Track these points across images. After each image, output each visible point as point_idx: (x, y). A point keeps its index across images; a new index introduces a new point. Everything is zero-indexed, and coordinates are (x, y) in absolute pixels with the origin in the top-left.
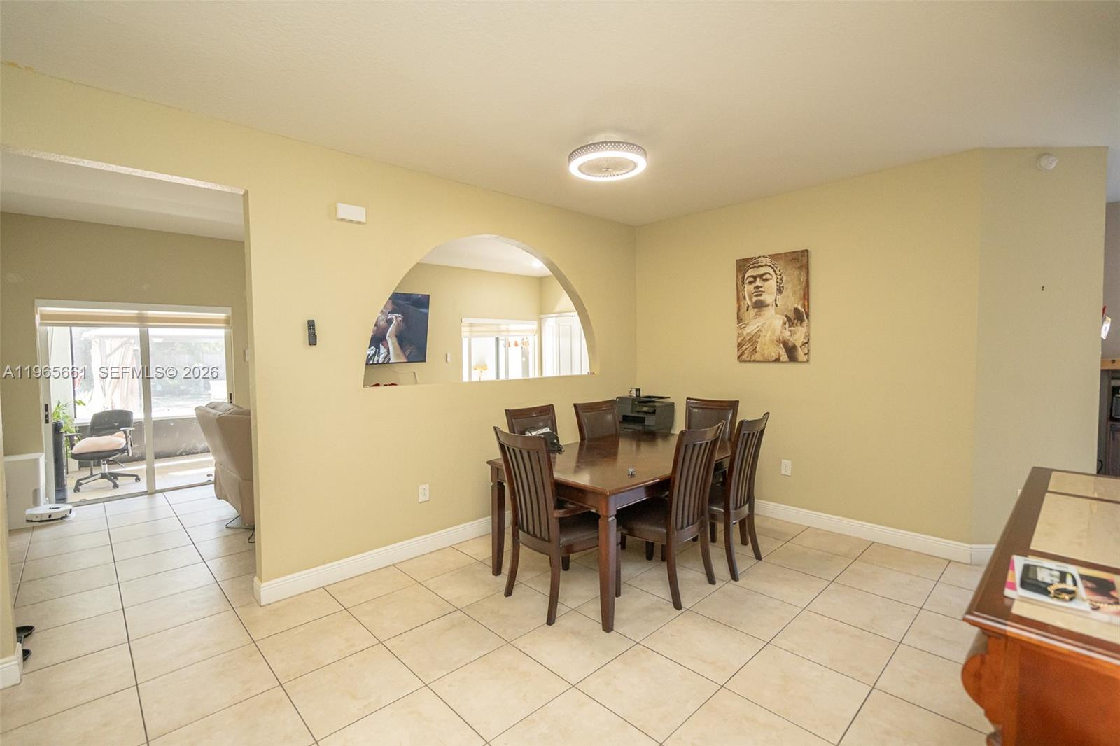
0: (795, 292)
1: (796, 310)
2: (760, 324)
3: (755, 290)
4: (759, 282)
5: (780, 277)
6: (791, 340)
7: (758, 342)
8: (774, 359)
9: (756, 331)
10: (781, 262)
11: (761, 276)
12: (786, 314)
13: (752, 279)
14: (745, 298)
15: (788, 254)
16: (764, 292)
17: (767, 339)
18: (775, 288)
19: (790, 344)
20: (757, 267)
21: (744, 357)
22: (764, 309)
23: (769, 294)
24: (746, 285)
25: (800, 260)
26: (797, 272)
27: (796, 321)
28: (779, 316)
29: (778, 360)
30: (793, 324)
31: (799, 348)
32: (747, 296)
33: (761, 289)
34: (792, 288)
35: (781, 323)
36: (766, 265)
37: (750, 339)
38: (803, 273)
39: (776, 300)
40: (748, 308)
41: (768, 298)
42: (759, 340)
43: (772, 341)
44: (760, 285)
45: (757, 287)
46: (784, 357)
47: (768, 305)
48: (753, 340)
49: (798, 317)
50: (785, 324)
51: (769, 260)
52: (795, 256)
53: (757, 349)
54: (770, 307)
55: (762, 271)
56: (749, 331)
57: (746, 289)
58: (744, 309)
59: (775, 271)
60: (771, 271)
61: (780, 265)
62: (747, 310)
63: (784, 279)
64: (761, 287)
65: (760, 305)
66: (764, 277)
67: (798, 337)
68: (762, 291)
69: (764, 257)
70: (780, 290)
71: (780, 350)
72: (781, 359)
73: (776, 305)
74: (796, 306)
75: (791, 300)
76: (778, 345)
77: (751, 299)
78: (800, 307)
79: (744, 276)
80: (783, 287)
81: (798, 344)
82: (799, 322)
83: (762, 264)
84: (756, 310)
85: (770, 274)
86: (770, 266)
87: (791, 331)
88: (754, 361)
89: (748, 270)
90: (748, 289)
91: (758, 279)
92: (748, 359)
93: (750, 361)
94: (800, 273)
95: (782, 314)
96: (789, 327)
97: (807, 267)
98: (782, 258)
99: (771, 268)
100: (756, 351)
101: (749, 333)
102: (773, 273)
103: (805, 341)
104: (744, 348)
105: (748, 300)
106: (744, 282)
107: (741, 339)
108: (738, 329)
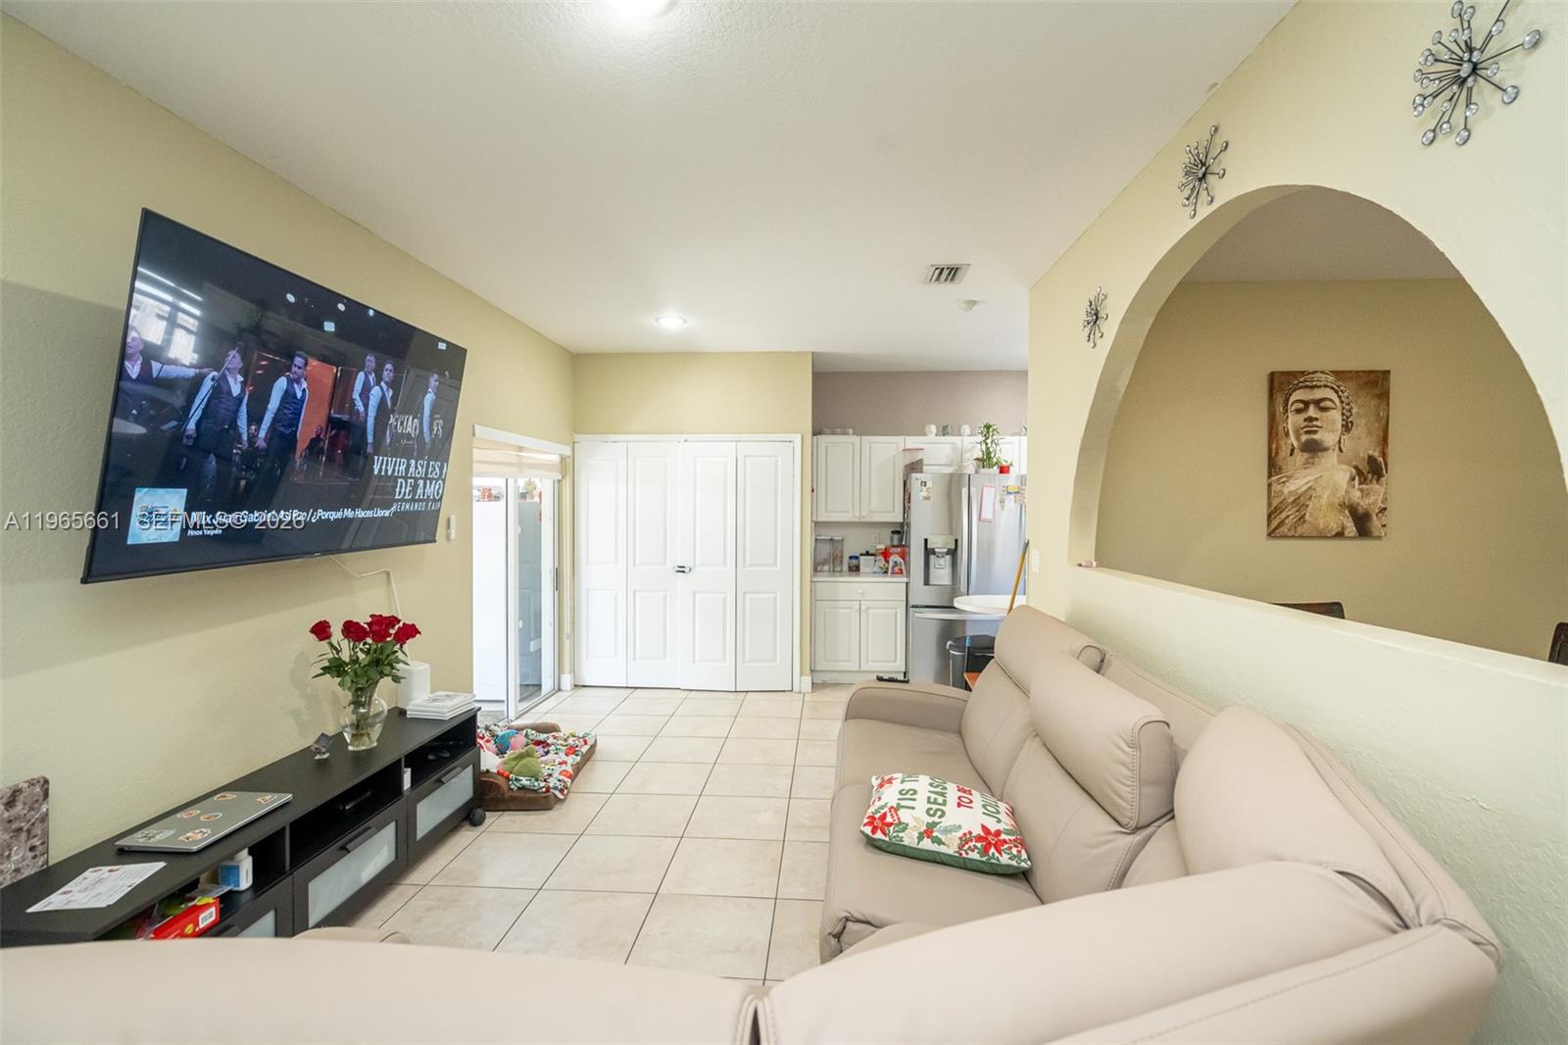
0: (1369, 433)
1: (1371, 460)
2: (1313, 478)
3: (1306, 424)
4: (1312, 412)
5: (1347, 407)
6: (1361, 504)
7: (1307, 506)
8: (1334, 533)
9: (1304, 489)
10: (1350, 384)
11: (1317, 402)
12: (1354, 463)
13: (1301, 406)
14: (1287, 434)
15: (1361, 374)
16: (1321, 427)
17: (1324, 501)
18: (1339, 423)
19: (1361, 510)
20: (1312, 387)
21: (1284, 529)
22: (1320, 454)
23: (1329, 431)
24: (1290, 414)
25: (1376, 384)
26: (1374, 402)
27: (1370, 476)
28: (1344, 467)
29: (1340, 535)
30: (1365, 479)
31: (1374, 516)
32: (1291, 432)
33: (1315, 423)
34: (1366, 425)
35: (1347, 477)
36: (1326, 386)
37: (1294, 501)
38: (1383, 405)
39: (1339, 442)
40: (1292, 451)
41: (1327, 437)
42: (1311, 503)
43: (1331, 505)
44: (1314, 416)
45: (1310, 419)
46: (1351, 529)
47: (1326, 449)
48: (1300, 502)
49: (1373, 470)
50: (1353, 479)
51: (1331, 378)
52: (1373, 376)
53: (1307, 516)
54: (1331, 451)
55: (1318, 394)
56: (1293, 488)
57: (1289, 421)
58: (1285, 451)
59: (1340, 397)
60: (1334, 396)
61: (1349, 388)
62: (1291, 455)
63: (1354, 411)
64: (1316, 419)
65: (1313, 448)
66: (1322, 405)
67: (1370, 498)
68: (1318, 427)
69: (1322, 372)
70: (1347, 427)
71: (1345, 520)
72: (1346, 533)
73: (1340, 450)
74: (1371, 452)
75: (1363, 444)
76: (1341, 512)
77: (1298, 438)
78: (1376, 454)
79: (1287, 400)
80: (1352, 422)
81: (1374, 511)
82: (1375, 477)
83: (1319, 384)
84: (1306, 455)
85: (1331, 400)
86: (1332, 388)
87: (1361, 490)
88: (1301, 537)
89: (1295, 390)
90: (1293, 421)
91: (1312, 407)
92: (1290, 534)
93: (1293, 537)
94: (1379, 404)
95: (1349, 464)
96: (1360, 484)
97: (1388, 397)
98: (1352, 378)
99: (1333, 392)
100: (1304, 522)
101: (1291, 492)
102: (1337, 401)
103: (1383, 506)
104: (1283, 515)
105: (1292, 438)
106: (1287, 411)
107: (1275, 502)
108: (1270, 485)
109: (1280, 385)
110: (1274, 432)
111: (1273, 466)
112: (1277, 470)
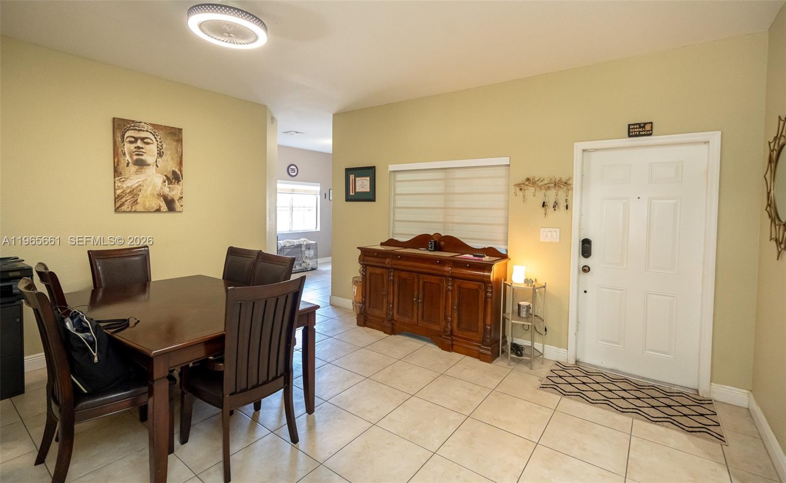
0: (173, 159)
1: (174, 172)
2: (141, 180)
3: (136, 150)
4: (139, 143)
5: (160, 144)
6: (169, 195)
7: (139, 195)
8: (155, 209)
9: (136, 185)
10: (161, 132)
11: (143, 139)
12: (165, 174)
13: (133, 140)
14: (124, 154)
15: (168, 128)
16: (145, 153)
17: (148, 192)
18: (156, 152)
19: (169, 198)
20: (139, 130)
21: (124, 208)
22: (145, 167)
23: (150, 156)
24: (126, 143)
25: (175, 134)
26: (175, 144)
27: (174, 180)
28: (159, 175)
29: (158, 210)
30: (171, 182)
31: (177, 201)
32: (126, 153)
33: (142, 150)
34: (171, 154)
35: (161, 181)
36: (147, 131)
37: (130, 192)
38: (179, 146)
39: (156, 161)
40: (128, 164)
41: (149, 159)
42: (141, 193)
43: (153, 195)
44: (141, 146)
45: (138, 148)
46: (164, 207)
47: (149, 165)
48: (134, 193)
49: (175, 178)
50: (165, 182)
51: (150, 128)
52: (173, 130)
53: (138, 200)
54: (151, 166)
55: (143, 135)
56: (129, 185)
57: (125, 147)
58: (123, 164)
59: (156, 138)
60: (152, 137)
61: (160, 134)
62: (128, 166)
63: (164, 146)
64: (143, 148)
65: (141, 164)
66: (145, 141)
67: (174, 192)
68: (143, 152)
69: (145, 123)
70: (160, 154)
71: (161, 203)
72: (162, 209)
73: (157, 166)
74: (174, 169)
75: (169, 164)
76: (158, 198)
77: (131, 157)
78: (177, 170)
79: (124, 135)
80: (163, 152)
81: (176, 198)
82: (177, 181)
83: (143, 129)
84: (137, 167)
85: (151, 139)
86: (151, 133)
87: (169, 188)
88: (135, 212)
89: (128, 130)
90: (128, 147)
91: (139, 141)
92: (128, 210)
93: (130, 212)
94: (177, 145)
95: (162, 174)
96: (169, 184)
97: (182, 142)
98: (162, 129)
99: (151, 135)
100: (137, 203)
101: (128, 187)
102: (154, 139)
103: (181, 196)
104: (124, 200)
105: (128, 157)
106: (124, 141)
107: (118, 192)
108: (115, 182)
109: (120, 126)
110: (116, 153)
111: (117, 172)
112: (119, 174)
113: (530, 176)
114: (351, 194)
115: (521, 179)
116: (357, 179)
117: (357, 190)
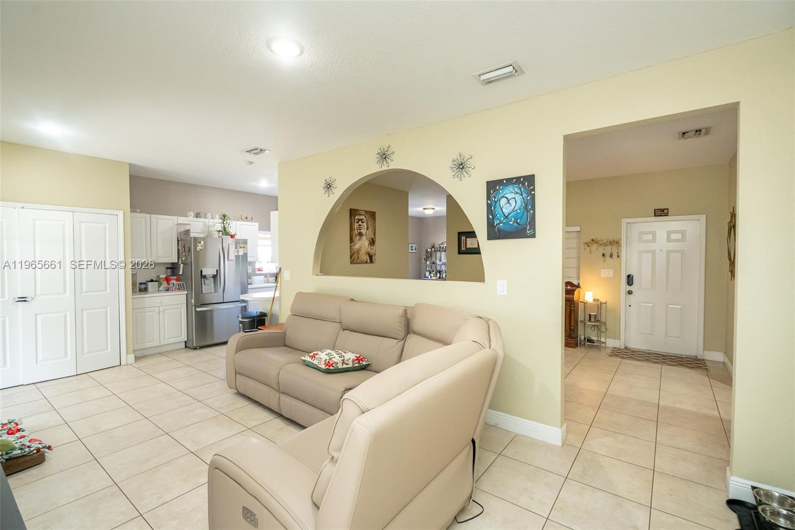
0: (372, 231)
2: (360, 244)
4: (360, 223)
5: (367, 222)
6: (371, 252)
7: (360, 253)
8: (365, 261)
9: (359, 247)
11: (362, 220)
13: (358, 221)
16: (362, 227)
17: (363, 251)
19: (370, 255)
20: (359, 215)
21: (354, 260)
22: (362, 236)
23: (364, 229)
25: (373, 215)
26: (373, 221)
27: (372, 244)
28: (367, 240)
31: (373, 256)
32: (355, 229)
35: (368, 244)
37: (357, 251)
39: (366, 232)
40: (356, 235)
41: (363, 231)
43: (364, 253)
45: (360, 225)
49: (373, 242)
51: (364, 213)
54: (364, 236)
55: (361, 217)
59: (366, 218)
61: (367, 216)
63: (368, 224)
65: (360, 234)
67: (373, 250)
69: (362, 211)
70: (367, 228)
71: (367, 257)
72: (368, 261)
73: (366, 235)
76: (366, 255)
77: (357, 231)
78: (373, 238)
79: (354, 218)
81: (373, 254)
83: (361, 214)
84: (359, 237)
85: (364, 219)
86: (364, 216)
87: (371, 248)
88: (358, 263)
89: (356, 215)
90: (356, 225)
91: (360, 221)
93: (356, 263)
96: (370, 246)
97: (375, 219)
100: (359, 258)
101: (356, 248)
103: (375, 253)
104: (354, 256)
106: (354, 222)
107: (352, 251)
108: (350, 246)
113: (594, 238)
114: (463, 249)
115: (588, 240)
116: (468, 239)
117: (468, 247)
